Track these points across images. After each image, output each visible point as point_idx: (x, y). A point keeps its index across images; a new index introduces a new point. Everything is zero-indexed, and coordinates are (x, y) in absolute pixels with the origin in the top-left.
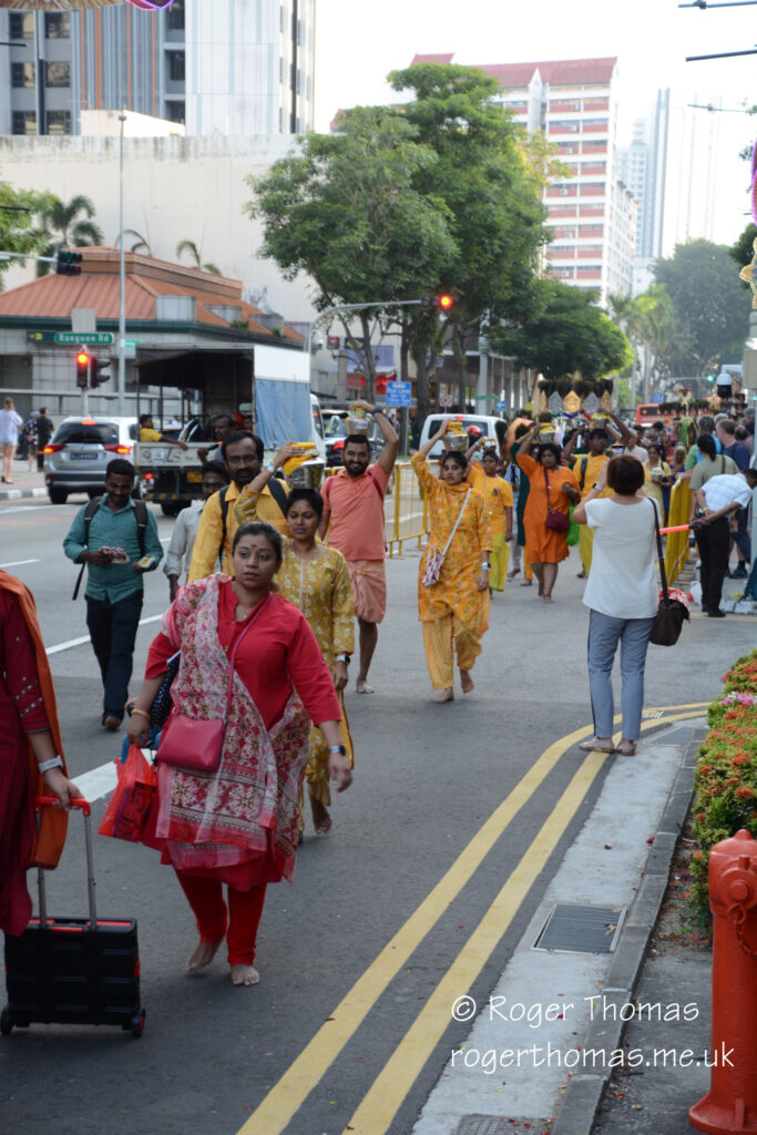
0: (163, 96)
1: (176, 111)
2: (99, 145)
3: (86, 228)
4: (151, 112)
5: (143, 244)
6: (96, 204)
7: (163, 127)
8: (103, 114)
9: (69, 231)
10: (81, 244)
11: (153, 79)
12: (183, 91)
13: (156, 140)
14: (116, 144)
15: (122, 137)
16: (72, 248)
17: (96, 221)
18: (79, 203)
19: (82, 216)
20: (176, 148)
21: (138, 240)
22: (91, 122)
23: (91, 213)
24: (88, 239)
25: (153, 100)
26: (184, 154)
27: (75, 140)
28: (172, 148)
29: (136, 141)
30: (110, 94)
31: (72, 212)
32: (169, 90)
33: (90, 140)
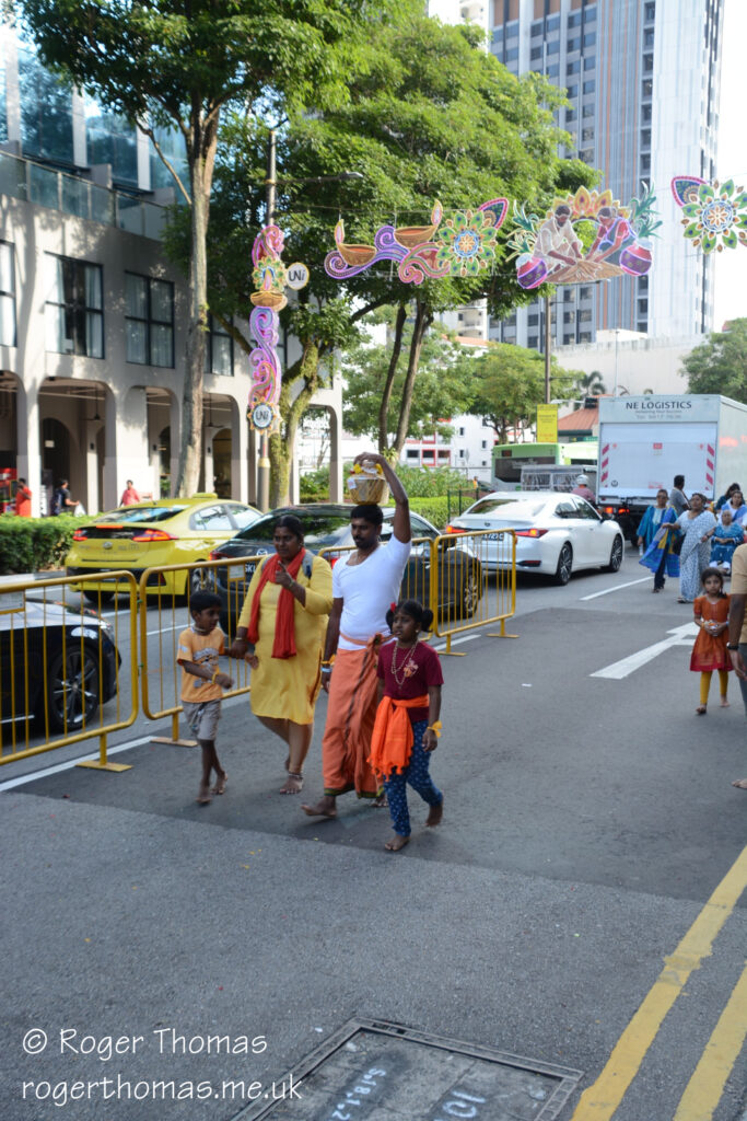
0: (637, 321)
1: (643, 327)
2: (605, 347)
3: (598, 386)
4: (631, 328)
5: (626, 392)
6: (603, 374)
7: (636, 335)
8: (606, 332)
9: (590, 388)
10: (596, 394)
11: (631, 313)
12: (646, 318)
13: (633, 342)
14: (614, 346)
15: (617, 343)
16: (591, 396)
17: (603, 382)
18: (595, 374)
19: (596, 380)
20: (643, 345)
21: (622, 390)
22: (602, 336)
23: (600, 379)
24: (599, 391)
25: (631, 323)
26: (647, 347)
27: (593, 345)
28: (641, 345)
29: (623, 343)
30: (610, 321)
31: (591, 379)
32: (639, 318)
33: (601, 344)
